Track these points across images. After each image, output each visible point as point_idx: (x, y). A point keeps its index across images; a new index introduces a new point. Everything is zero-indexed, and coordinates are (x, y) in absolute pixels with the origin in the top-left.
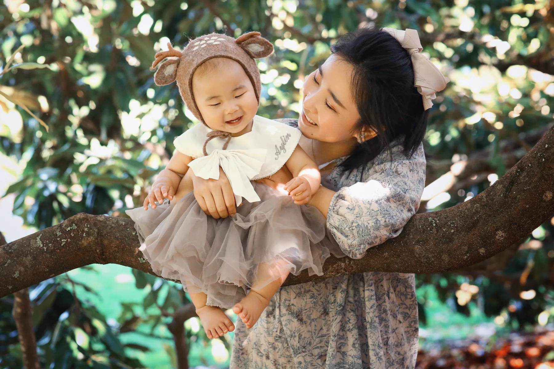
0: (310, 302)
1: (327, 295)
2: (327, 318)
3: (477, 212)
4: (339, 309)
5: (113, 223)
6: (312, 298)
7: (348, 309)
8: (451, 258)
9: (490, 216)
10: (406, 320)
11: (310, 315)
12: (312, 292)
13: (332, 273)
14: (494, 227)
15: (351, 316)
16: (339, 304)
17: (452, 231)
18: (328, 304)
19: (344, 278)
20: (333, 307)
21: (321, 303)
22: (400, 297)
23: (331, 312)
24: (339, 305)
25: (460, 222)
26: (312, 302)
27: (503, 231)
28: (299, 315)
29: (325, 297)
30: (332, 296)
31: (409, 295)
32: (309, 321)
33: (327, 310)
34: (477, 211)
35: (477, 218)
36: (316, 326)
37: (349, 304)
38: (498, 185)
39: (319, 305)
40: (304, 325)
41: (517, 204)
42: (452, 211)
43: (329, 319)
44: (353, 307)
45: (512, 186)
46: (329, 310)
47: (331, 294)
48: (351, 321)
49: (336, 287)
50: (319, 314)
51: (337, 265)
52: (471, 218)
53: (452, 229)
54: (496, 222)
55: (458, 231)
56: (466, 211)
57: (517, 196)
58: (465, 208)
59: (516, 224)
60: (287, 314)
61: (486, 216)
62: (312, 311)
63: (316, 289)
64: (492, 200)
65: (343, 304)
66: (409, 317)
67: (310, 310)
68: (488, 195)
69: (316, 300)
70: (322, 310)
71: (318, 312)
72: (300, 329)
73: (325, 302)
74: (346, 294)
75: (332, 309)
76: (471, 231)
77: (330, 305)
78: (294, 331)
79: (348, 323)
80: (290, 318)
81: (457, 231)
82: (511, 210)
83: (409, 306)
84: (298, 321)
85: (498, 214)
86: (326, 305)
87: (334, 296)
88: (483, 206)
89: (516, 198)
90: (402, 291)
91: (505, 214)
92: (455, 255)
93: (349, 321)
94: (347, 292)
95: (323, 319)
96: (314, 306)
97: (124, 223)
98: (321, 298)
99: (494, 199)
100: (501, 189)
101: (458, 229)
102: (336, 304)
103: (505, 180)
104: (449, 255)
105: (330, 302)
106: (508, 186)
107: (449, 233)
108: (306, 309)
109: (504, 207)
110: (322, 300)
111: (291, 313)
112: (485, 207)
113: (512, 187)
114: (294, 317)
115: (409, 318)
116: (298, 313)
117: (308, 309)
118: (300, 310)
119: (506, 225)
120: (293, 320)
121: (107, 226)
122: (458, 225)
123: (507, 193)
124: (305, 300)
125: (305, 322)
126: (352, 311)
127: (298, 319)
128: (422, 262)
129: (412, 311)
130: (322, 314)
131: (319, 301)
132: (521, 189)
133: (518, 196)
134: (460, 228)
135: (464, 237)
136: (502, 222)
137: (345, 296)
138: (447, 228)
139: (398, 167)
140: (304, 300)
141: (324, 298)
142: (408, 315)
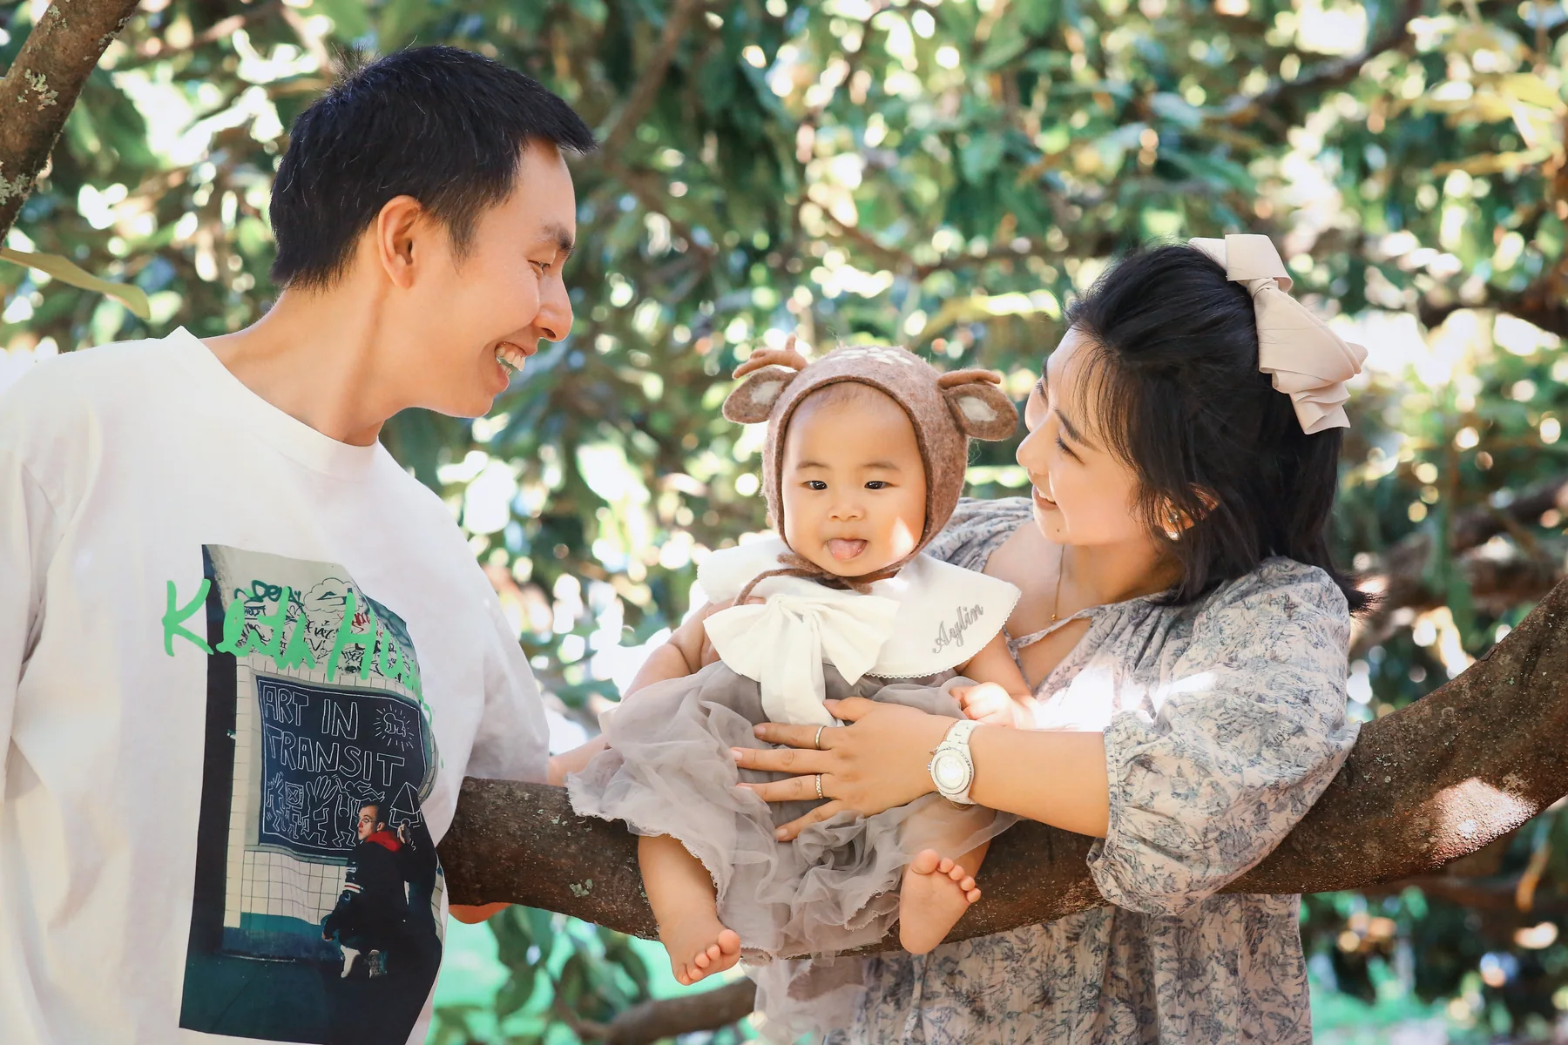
0: (1001, 969)
1: (1052, 953)
2: (1047, 1013)
3: (1449, 727)
4: (1088, 995)
5: (499, 796)
6: (1007, 959)
7: (1112, 996)
8: (1387, 849)
9: (1483, 736)
10: (1286, 1038)
11: (1004, 1000)
12: (1007, 944)
13: (1077, 901)
14: (1495, 765)
15: (1121, 1015)
16: (1088, 982)
17: (1388, 779)
18: (1052, 978)
19: (1103, 915)
20: (1066, 987)
21: (1033, 974)
22: (1269, 972)
23: (1059, 998)
24: (1090, 985)
25: (1408, 755)
26: (1009, 969)
27: (1520, 775)
28: (974, 1001)
29: (1045, 959)
30: (1066, 958)
31: (1291, 964)
32: (1000, 1017)
33: (1050, 994)
34: (1450, 724)
35: (1450, 743)
36: (1013, 1030)
37: (1114, 981)
38: (1499, 656)
39: (1029, 978)
40: (985, 1027)
41: (1554, 704)
42: (1385, 727)
43: (1053, 1017)
44: (1125, 991)
45: (1538, 655)
46: (1054, 994)
47: (1063, 952)
48: (1118, 1028)
49: (1075, 934)
50: (1027, 1002)
51: (1088, 879)
52: (1436, 745)
53: (1387, 774)
54: (1499, 752)
55: (1402, 778)
56: (1421, 726)
57: (1550, 683)
58: (1415, 718)
59: (1552, 755)
60: (943, 995)
61: (1473, 738)
62: (1008, 992)
63: (1016, 936)
64: (1488, 694)
65: (1100, 983)
66: (1295, 1030)
67: (1003, 987)
68: (1476, 683)
69: (1019, 964)
70: (1038, 993)
71: (1025, 997)
72: (973, 1034)
73: (1047, 971)
74: (1109, 956)
75: (1064, 991)
76: (1437, 777)
77: (1058, 981)
78: (957, 1038)
79: (1112, 1032)
80: (953, 1006)
81: (1400, 778)
82: (1538, 719)
83: (1291, 999)
84: (971, 1013)
85: (1506, 732)
86: (1048, 980)
87: (1069, 959)
88: (1464, 711)
89: (1549, 686)
90: (1273, 955)
91: (1523, 731)
92: (1397, 841)
93: (1113, 1027)
94: (1112, 953)
95: (1037, 1016)
96: (1014, 980)
97: (527, 795)
98: (1033, 960)
99: (1493, 692)
100: (1509, 664)
101: (1402, 773)
102: (1077, 979)
103: (1517, 641)
104: (1382, 842)
105: (1058, 972)
106: (1527, 657)
107: (1378, 786)
108: (993, 986)
109: (1519, 710)
110: (1037, 965)
111: (955, 992)
112: (1471, 714)
113: (1537, 659)
114: (963, 1003)
115: (1295, 1036)
116: (972, 996)
117: (999, 986)
118: (978, 989)
119: (1528, 759)
120: (959, 1010)
121: (485, 806)
122: (1402, 764)
123: (1526, 675)
124: (990, 962)
125: (989, 1017)
126: (1123, 1000)
127: (973, 1011)
128: (1311, 863)
129: (1302, 1014)
130: (1034, 1003)
131: (1028, 967)
132: (1561, 664)
133: (1555, 683)
134: (1407, 771)
135: (1418, 795)
136: (1518, 750)
137: (1104, 962)
138: (1374, 772)
139: (1274, 648)
140: (986, 962)
141: (1042, 961)
142: (1291, 1026)
